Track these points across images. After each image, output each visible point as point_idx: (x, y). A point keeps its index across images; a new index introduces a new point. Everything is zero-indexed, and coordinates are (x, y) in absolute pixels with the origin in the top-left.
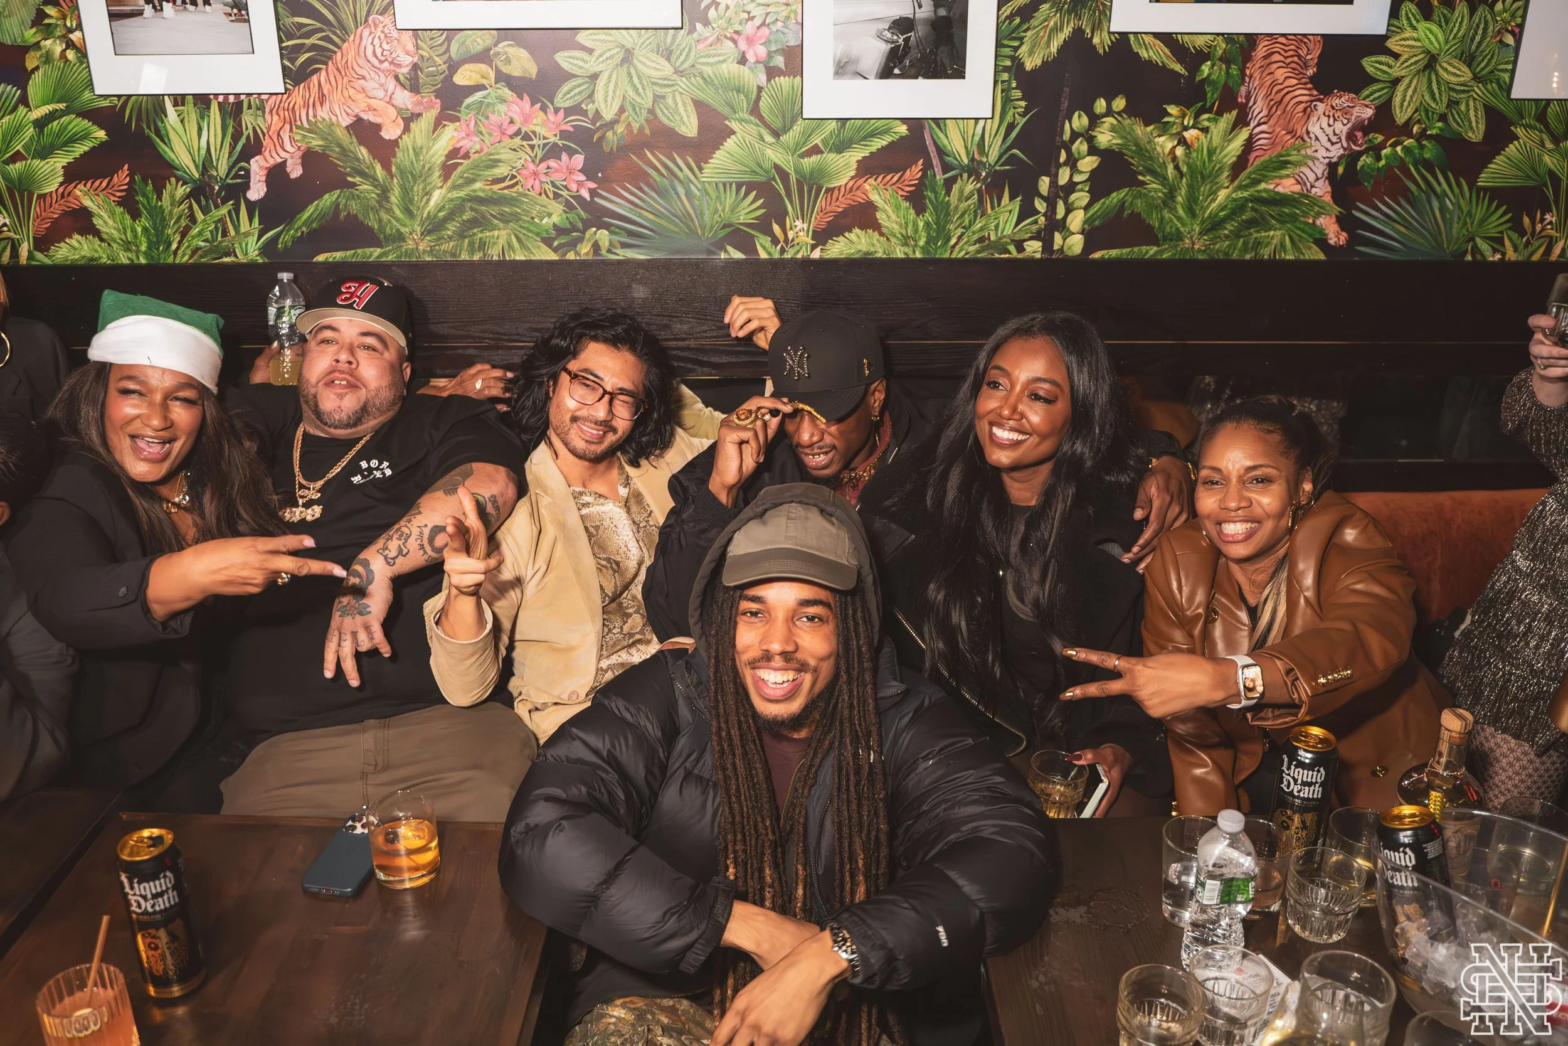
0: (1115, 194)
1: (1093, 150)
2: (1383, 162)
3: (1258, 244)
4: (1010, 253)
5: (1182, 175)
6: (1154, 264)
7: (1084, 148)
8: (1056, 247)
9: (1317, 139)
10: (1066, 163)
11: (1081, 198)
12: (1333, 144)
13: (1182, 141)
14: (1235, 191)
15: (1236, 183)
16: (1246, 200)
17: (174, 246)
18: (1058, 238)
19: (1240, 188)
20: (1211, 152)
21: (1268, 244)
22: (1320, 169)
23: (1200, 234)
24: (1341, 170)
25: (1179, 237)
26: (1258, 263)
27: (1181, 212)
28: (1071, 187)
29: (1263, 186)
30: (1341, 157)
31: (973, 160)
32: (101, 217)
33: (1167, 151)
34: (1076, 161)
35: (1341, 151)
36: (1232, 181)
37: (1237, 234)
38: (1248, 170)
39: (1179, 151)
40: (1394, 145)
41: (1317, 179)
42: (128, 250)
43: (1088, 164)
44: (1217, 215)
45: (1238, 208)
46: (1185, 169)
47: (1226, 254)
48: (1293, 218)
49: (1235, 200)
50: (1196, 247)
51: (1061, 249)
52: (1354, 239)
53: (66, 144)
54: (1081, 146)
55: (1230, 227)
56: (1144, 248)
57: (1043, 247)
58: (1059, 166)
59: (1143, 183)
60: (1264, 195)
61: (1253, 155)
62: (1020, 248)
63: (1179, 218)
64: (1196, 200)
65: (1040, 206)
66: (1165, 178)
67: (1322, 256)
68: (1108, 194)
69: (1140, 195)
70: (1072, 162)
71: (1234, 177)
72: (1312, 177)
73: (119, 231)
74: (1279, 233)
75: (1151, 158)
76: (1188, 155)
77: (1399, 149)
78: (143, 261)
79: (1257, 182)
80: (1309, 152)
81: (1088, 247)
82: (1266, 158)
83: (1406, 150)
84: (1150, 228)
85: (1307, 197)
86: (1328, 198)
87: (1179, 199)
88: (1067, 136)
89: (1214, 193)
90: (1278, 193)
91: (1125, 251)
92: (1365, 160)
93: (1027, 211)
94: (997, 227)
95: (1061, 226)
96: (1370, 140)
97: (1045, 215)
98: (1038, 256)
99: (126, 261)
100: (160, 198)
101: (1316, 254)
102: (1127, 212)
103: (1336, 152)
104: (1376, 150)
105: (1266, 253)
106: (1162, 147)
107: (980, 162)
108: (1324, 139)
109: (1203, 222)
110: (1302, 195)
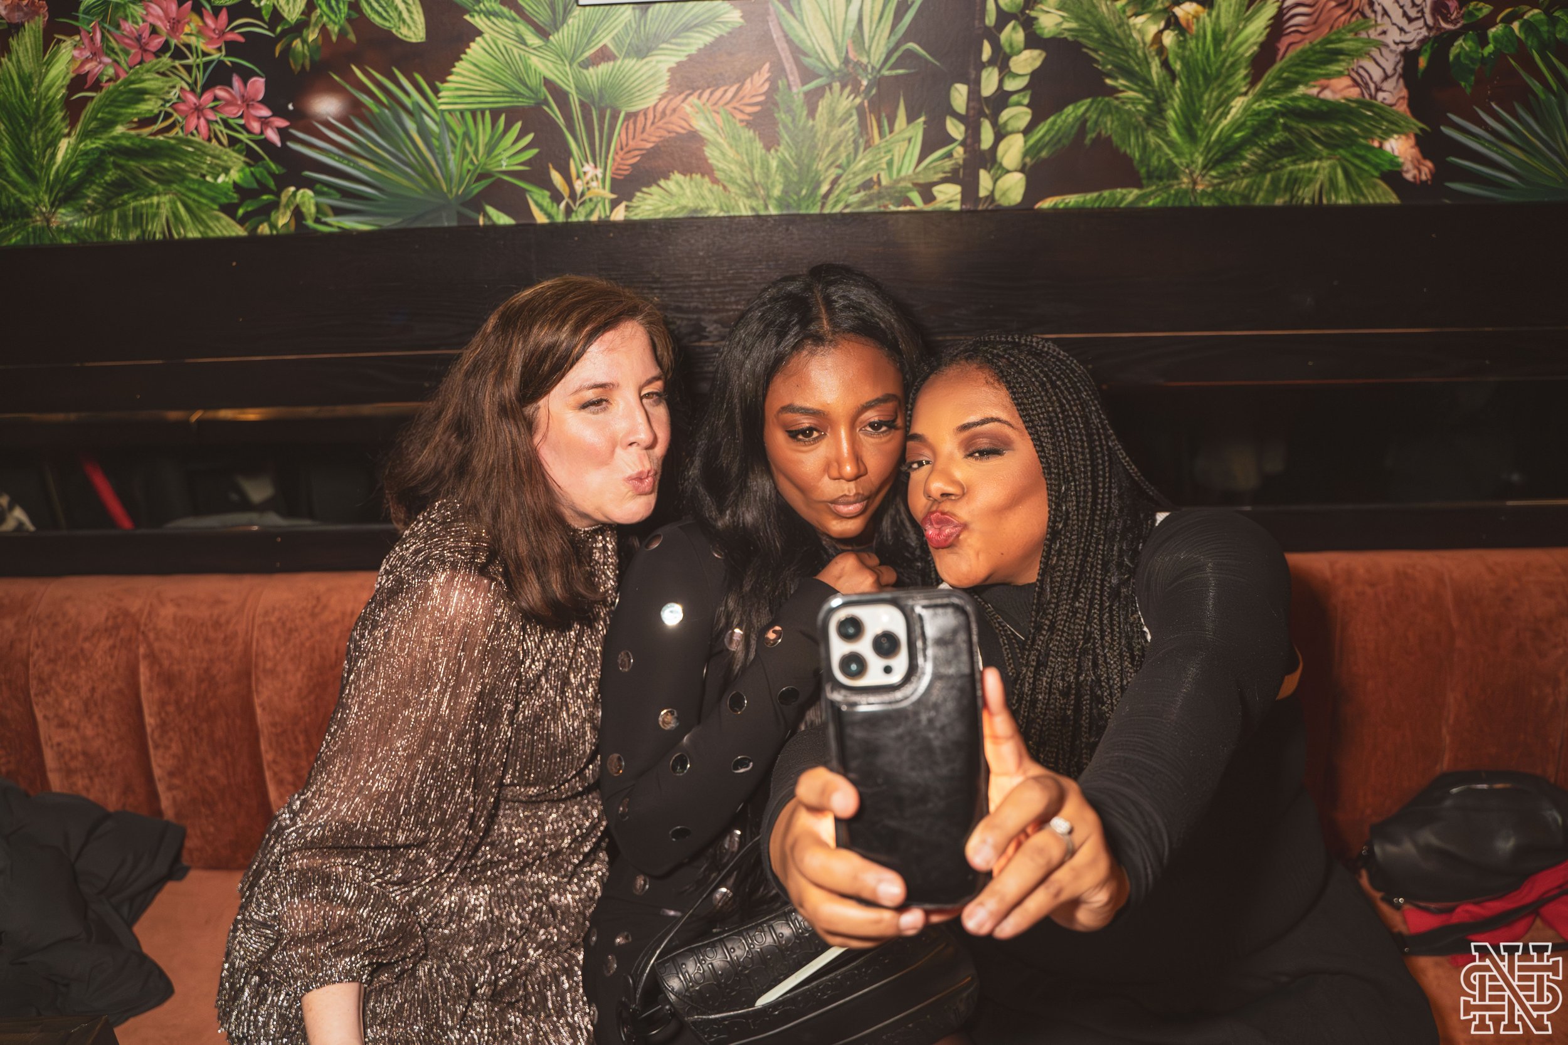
0: (1070, 108)
1: (1033, 40)
2: (1490, 48)
3: (1294, 181)
4: (913, 205)
5: (1173, 76)
6: (1133, 215)
7: (1020, 36)
8: (983, 193)
9: (1385, 13)
10: (991, 62)
11: (1017, 115)
12: (1410, 20)
13: (1173, 22)
14: (1257, 99)
15: (1259, 86)
16: (1276, 113)
18: (985, 178)
19: (1265, 94)
20: (1219, 38)
21: (1310, 181)
22: (1390, 62)
23: (1204, 167)
24: (1423, 62)
25: (1172, 173)
26: (1294, 211)
27: (1174, 134)
28: (1002, 99)
29: (1301, 90)
30: (1423, 42)
31: (846, 61)
33: (1149, 37)
34: (1007, 58)
35: (1424, 32)
36: (1253, 84)
37: (1261, 168)
38: (1277, 66)
39: (1169, 38)
40: (1508, 20)
41: (1386, 77)
43: (1027, 62)
44: (1229, 138)
45: (1262, 125)
46: (1178, 66)
47: (1245, 197)
48: (1349, 140)
49: (1258, 113)
50: (1199, 188)
51: (991, 197)
52: (1443, 172)
54: (1012, 34)
55: (1250, 156)
56: (1119, 192)
57: (964, 193)
58: (983, 66)
59: (1114, 91)
60: (1303, 104)
61: (1282, 45)
62: (928, 197)
63: (1171, 144)
64: (1197, 116)
65: (955, 129)
66: (1148, 81)
67: (1393, 199)
68: (1059, 108)
69: (1108, 110)
70: (1001, 60)
71: (1254, 78)
72: (1377, 74)
74: (1326, 164)
75: (1125, 51)
76: (1182, 44)
77: (1516, 25)
79: (1291, 84)
80: (1373, 34)
81: (1034, 191)
82: (1306, 45)
83: (1528, 26)
84: (1127, 159)
85: (1369, 106)
86: (1403, 108)
87: (1171, 114)
88: (991, 19)
89: (1224, 104)
90: (1325, 101)
91: (1091, 196)
92: (1462, 46)
93: (935, 139)
94: (890, 164)
95: (990, 160)
96: (1470, 14)
97: (963, 144)
98: (956, 207)
101: (1385, 196)
102: (1091, 136)
103: (1416, 33)
104: (1479, 29)
105: (1306, 195)
106: (1140, 31)
107: (858, 64)
108: (1396, 14)
109: (1208, 149)
110: (1361, 103)
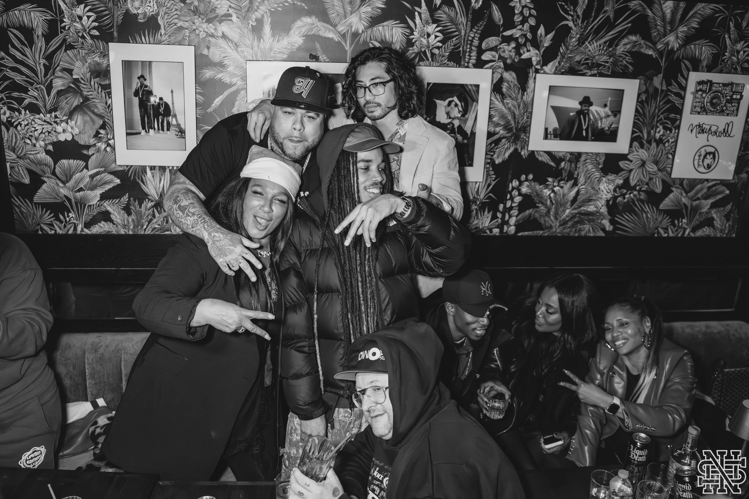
0: (527, 211)
1: (520, 194)
2: (626, 200)
3: (580, 230)
4: (486, 233)
5: (553, 204)
6: (541, 237)
7: (517, 193)
8: (505, 231)
9: (602, 191)
10: (510, 199)
11: (515, 212)
12: (608, 193)
13: (553, 191)
14: (572, 210)
15: (573, 207)
16: (576, 214)
17: (145, 227)
18: (505, 228)
19: (575, 209)
20: (564, 195)
21: (584, 230)
22: (603, 202)
23: (559, 226)
24: (611, 202)
25: (551, 227)
26: (580, 237)
27: (552, 218)
28: (511, 208)
29: (583, 208)
30: (611, 198)
31: (474, 197)
32: (114, 214)
33: (548, 194)
34: (514, 198)
35: (611, 196)
36: (571, 206)
37: (572, 226)
38: (578, 202)
39: (552, 195)
40: (630, 194)
41: (602, 206)
42: (124, 228)
43: (518, 199)
44: (565, 219)
45: (573, 217)
46: (554, 202)
47: (568, 234)
48: (593, 220)
49: (572, 214)
50: (557, 231)
51: (507, 232)
52: (615, 228)
53: (102, 185)
54: (515, 193)
55: (570, 224)
56: (538, 232)
57: (500, 231)
58: (507, 200)
59: (538, 207)
60: (583, 212)
61: (579, 197)
62: (491, 231)
63: (551, 220)
64: (558, 214)
65: (499, 215)
66: (546, 205)
67: (603, 235)
68: (525, 211)
69: (536, 212)
70: (512, 199)
71: (572, 205)
72: (600, 205)
73: (121, 220)
74: (588, 226)
75: (542, 198)
76: (555, 197)
77: (632, 195)
78: (131, 233)
79: (580, 207)
80: (600, 196)
81: (517, 231)
82: (584, 198)
83: (634, 195)
84: (541, 223)
85: (598, 212)
86: (606, 213)
87: (552, 213)
88: (510, 189)
89: (564, 211)
90: (588, 211)
91: (531, 232)
92: (620, 199)
93: (494, 217)
94: (482, 223)
95: (507, 223)
96: (621, 192)
97: (501, 219)
98: (498, 234)
99: (123, 233)
100: (140, 207)
101: (601, 234)
102: (532, 218)
103: (609, 196)
104: (623, 195)
105: (583, 233)
106: (546, 193)
107: (477, 198)
108: (605, 191)
109: (560, 222)
110: (597, 212)
